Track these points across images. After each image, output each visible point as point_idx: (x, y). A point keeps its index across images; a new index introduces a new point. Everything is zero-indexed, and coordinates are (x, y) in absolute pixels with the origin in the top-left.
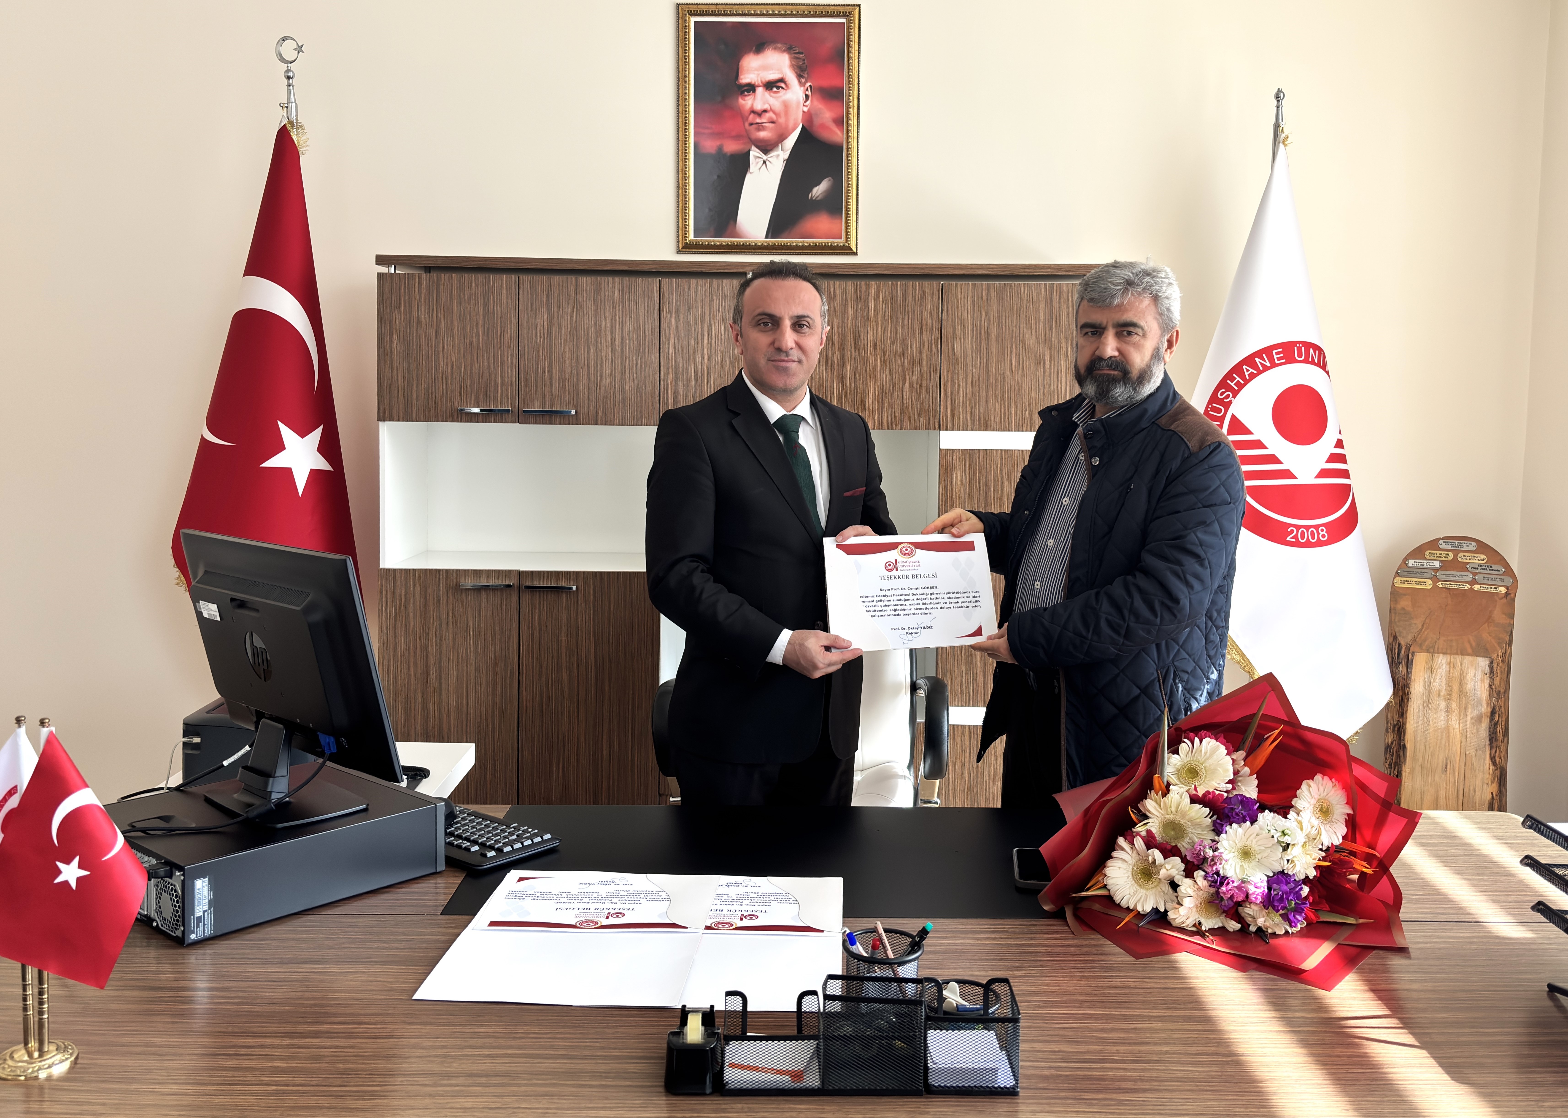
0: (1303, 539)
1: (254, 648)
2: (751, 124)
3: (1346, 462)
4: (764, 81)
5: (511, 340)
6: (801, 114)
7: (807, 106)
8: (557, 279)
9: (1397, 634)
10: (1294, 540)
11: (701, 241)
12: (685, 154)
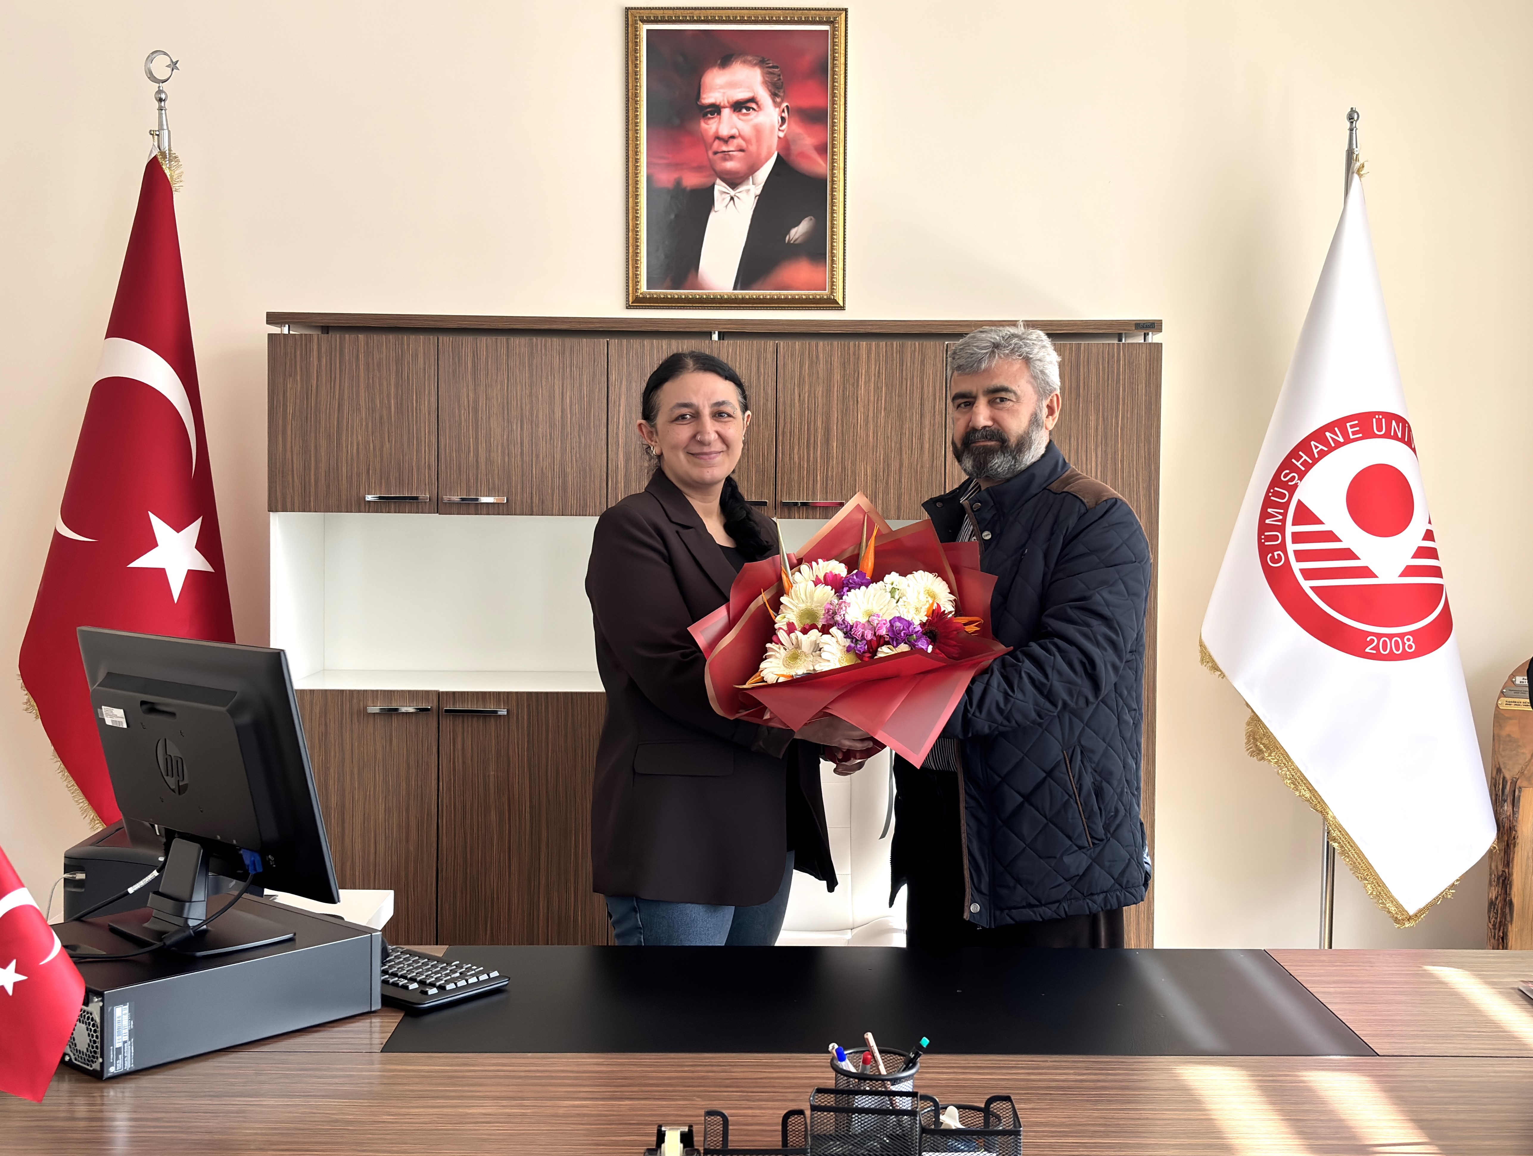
0: (1385, 650)
1: (168, 759)
2: (716, 153)
3: (1437, 558)
4: (731, 100)
5: (429, 414)
6: (776, 140)
7: (783, 131)
8: (484, 341)
9: (1502, 766)
10: (1375, 652)
11: (656, 294)
12: (636, 189)
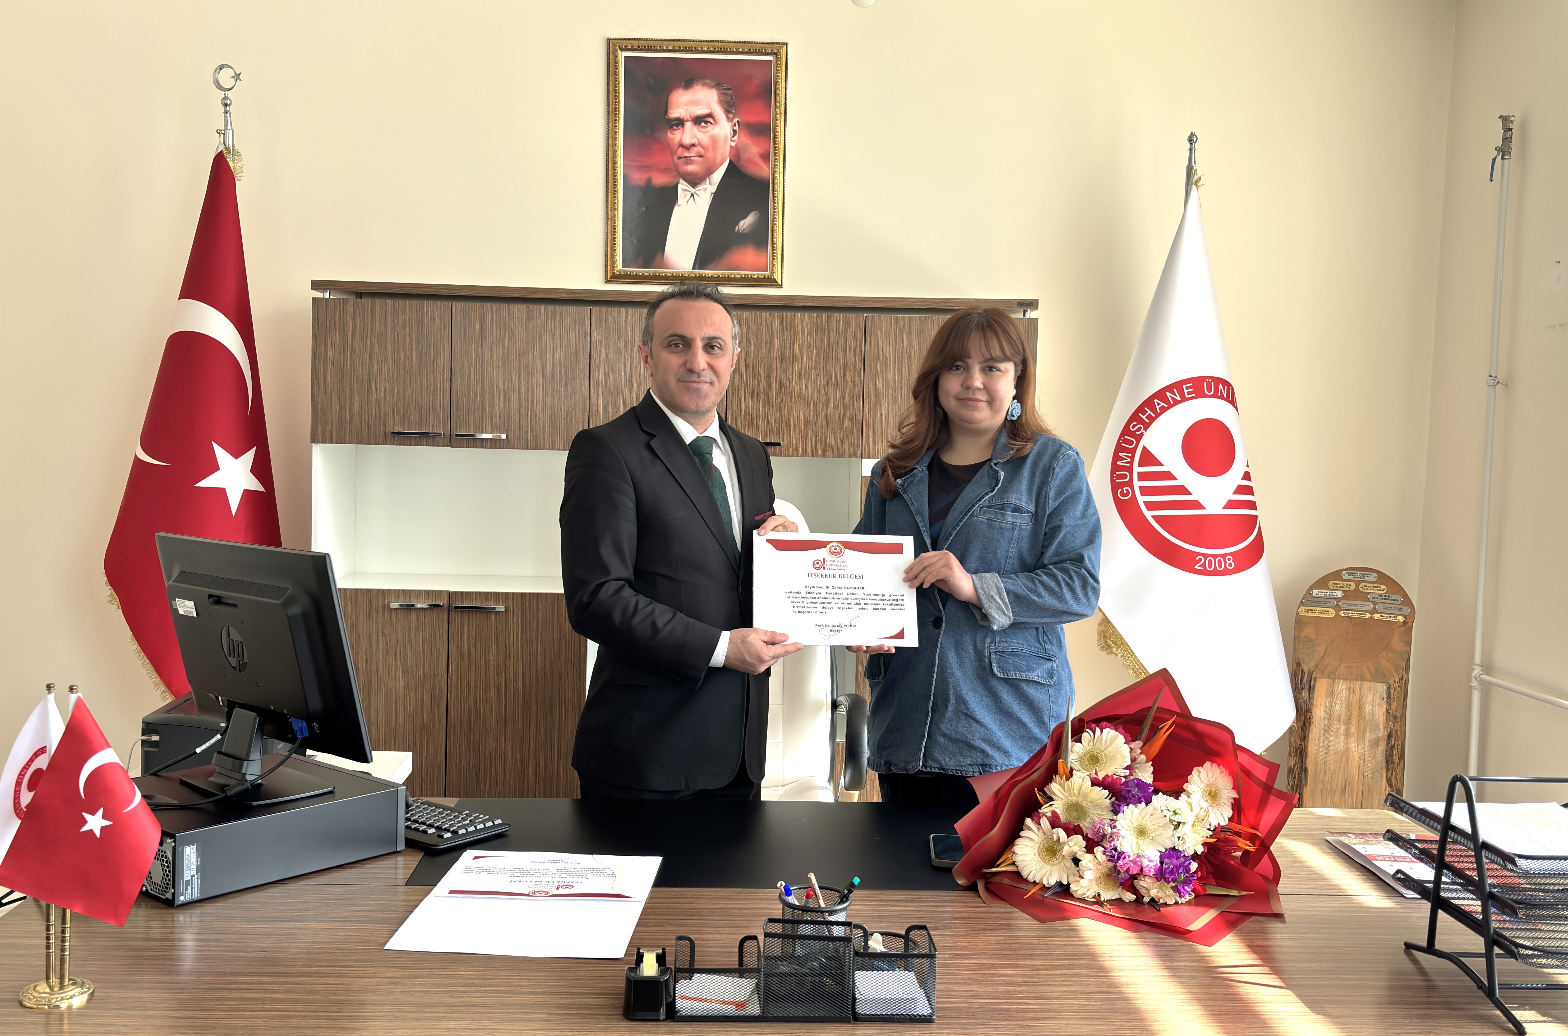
0: (1210, 567)
1: (231, 642)
2: (680, 158)
3: (1253, 494)
4: (692, 116)
5: (444, 365)
6: (728, 148)
7: (734, 141)
8: (489, 306)
9: (1301, 661)
10: (1202, 568)
11: (630, 271)
12: (615, 186)
